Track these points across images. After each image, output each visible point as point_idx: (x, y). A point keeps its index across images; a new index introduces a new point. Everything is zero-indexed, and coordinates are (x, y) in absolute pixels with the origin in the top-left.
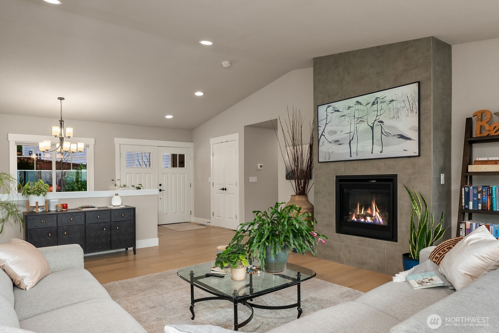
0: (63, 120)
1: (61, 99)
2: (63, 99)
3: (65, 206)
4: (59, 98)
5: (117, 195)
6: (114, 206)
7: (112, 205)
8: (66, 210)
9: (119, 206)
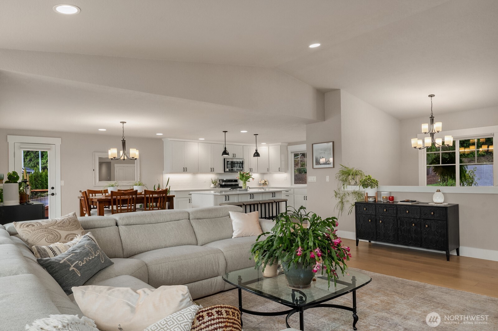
0: (433, 116)
1: (431, 97)
2: (434, 96)
3: (392, 199)
4: (429, 96)
5: (439, 191)
6: (435, 203)
7: (433, 202)
8: (393, 202)
9: (442, 203)
